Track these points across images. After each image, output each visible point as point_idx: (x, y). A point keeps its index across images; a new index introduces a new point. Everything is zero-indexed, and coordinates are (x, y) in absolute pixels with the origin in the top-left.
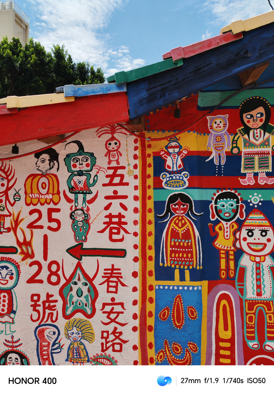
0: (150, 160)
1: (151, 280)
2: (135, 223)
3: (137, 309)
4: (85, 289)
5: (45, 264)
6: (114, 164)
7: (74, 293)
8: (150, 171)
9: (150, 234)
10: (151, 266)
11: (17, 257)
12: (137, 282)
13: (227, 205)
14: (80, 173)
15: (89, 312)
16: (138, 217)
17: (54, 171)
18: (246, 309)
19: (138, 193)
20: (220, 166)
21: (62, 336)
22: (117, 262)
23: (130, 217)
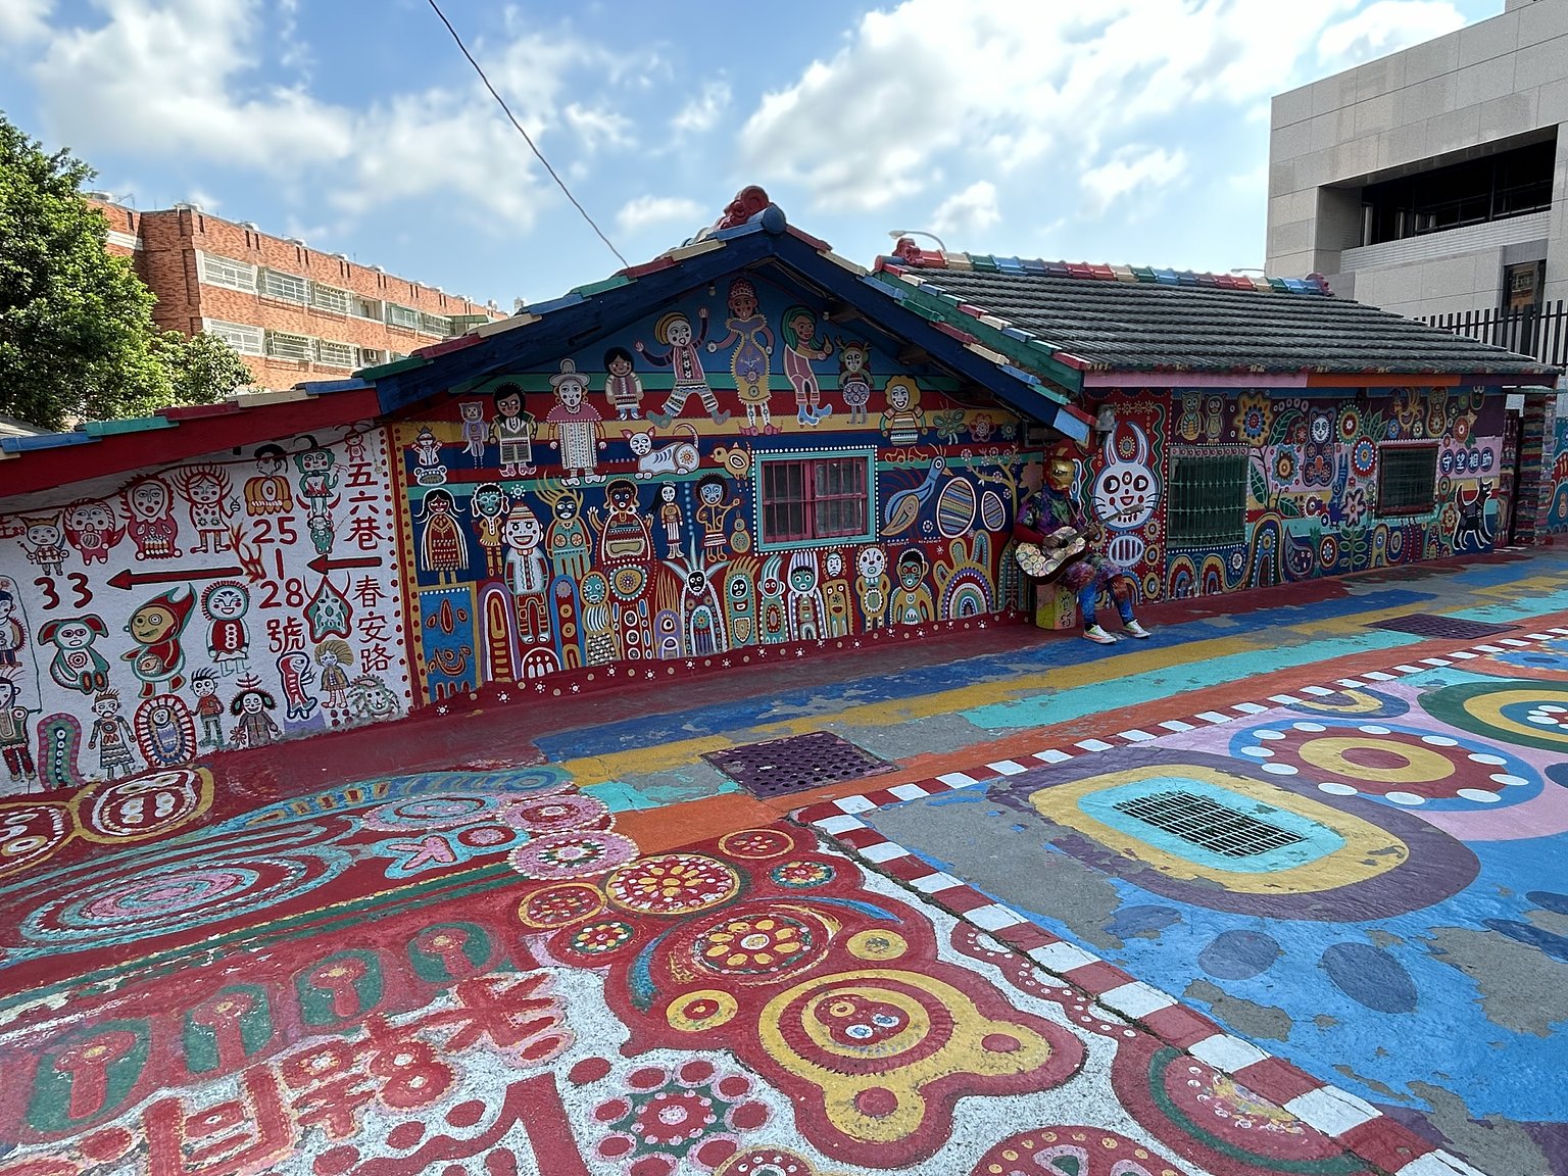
0: (400, 455)
1: (413, 587)
2: (390, 526)
3: (400, 620)
4: (336, 607)
5: (281, 584)
6: (357, 461)
7: (322, 612)
8: (401, 467)
9: (408, 537)
10: (412, 572)
11: (244, 580)
12: (398, 592)
13: (489, 499)
14: (316, 474)
15: (344, 632)
16: (392, 519)
17: (281, 473)
18: (518, 605)
19: (389, 492)
20: (478, 457)
21: (313, 663)
22: (371, 572)
23: (383, 520)
